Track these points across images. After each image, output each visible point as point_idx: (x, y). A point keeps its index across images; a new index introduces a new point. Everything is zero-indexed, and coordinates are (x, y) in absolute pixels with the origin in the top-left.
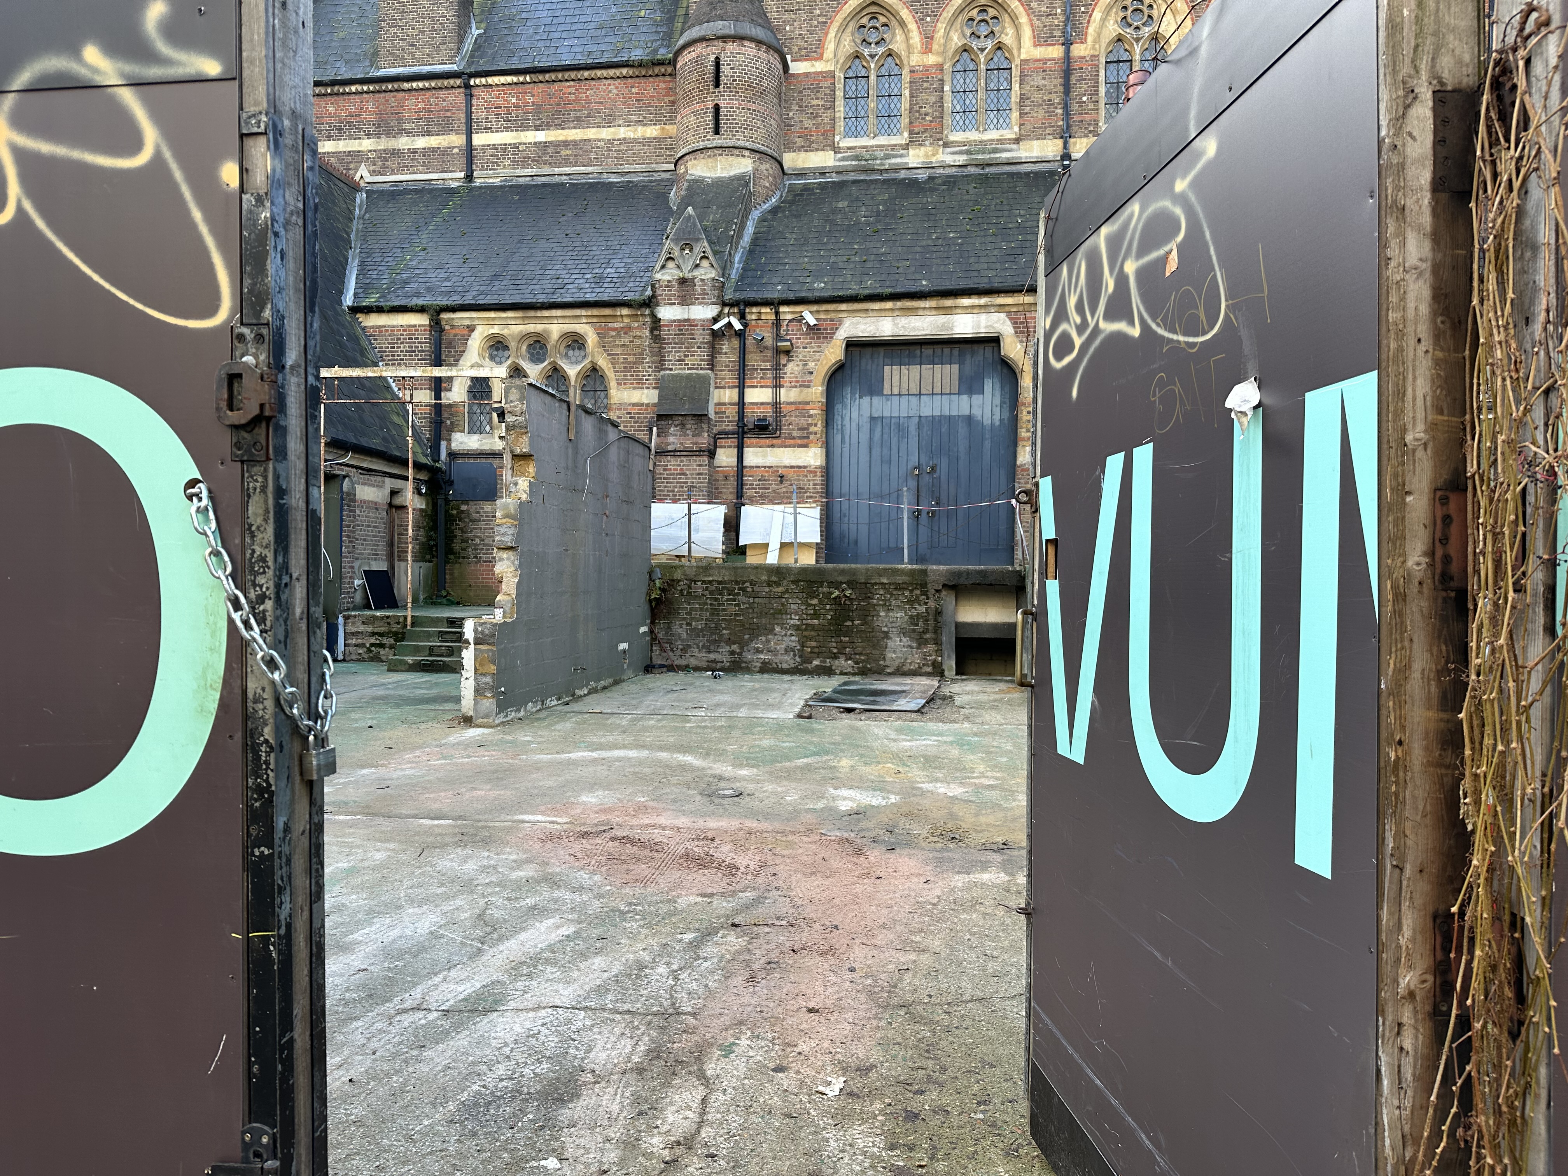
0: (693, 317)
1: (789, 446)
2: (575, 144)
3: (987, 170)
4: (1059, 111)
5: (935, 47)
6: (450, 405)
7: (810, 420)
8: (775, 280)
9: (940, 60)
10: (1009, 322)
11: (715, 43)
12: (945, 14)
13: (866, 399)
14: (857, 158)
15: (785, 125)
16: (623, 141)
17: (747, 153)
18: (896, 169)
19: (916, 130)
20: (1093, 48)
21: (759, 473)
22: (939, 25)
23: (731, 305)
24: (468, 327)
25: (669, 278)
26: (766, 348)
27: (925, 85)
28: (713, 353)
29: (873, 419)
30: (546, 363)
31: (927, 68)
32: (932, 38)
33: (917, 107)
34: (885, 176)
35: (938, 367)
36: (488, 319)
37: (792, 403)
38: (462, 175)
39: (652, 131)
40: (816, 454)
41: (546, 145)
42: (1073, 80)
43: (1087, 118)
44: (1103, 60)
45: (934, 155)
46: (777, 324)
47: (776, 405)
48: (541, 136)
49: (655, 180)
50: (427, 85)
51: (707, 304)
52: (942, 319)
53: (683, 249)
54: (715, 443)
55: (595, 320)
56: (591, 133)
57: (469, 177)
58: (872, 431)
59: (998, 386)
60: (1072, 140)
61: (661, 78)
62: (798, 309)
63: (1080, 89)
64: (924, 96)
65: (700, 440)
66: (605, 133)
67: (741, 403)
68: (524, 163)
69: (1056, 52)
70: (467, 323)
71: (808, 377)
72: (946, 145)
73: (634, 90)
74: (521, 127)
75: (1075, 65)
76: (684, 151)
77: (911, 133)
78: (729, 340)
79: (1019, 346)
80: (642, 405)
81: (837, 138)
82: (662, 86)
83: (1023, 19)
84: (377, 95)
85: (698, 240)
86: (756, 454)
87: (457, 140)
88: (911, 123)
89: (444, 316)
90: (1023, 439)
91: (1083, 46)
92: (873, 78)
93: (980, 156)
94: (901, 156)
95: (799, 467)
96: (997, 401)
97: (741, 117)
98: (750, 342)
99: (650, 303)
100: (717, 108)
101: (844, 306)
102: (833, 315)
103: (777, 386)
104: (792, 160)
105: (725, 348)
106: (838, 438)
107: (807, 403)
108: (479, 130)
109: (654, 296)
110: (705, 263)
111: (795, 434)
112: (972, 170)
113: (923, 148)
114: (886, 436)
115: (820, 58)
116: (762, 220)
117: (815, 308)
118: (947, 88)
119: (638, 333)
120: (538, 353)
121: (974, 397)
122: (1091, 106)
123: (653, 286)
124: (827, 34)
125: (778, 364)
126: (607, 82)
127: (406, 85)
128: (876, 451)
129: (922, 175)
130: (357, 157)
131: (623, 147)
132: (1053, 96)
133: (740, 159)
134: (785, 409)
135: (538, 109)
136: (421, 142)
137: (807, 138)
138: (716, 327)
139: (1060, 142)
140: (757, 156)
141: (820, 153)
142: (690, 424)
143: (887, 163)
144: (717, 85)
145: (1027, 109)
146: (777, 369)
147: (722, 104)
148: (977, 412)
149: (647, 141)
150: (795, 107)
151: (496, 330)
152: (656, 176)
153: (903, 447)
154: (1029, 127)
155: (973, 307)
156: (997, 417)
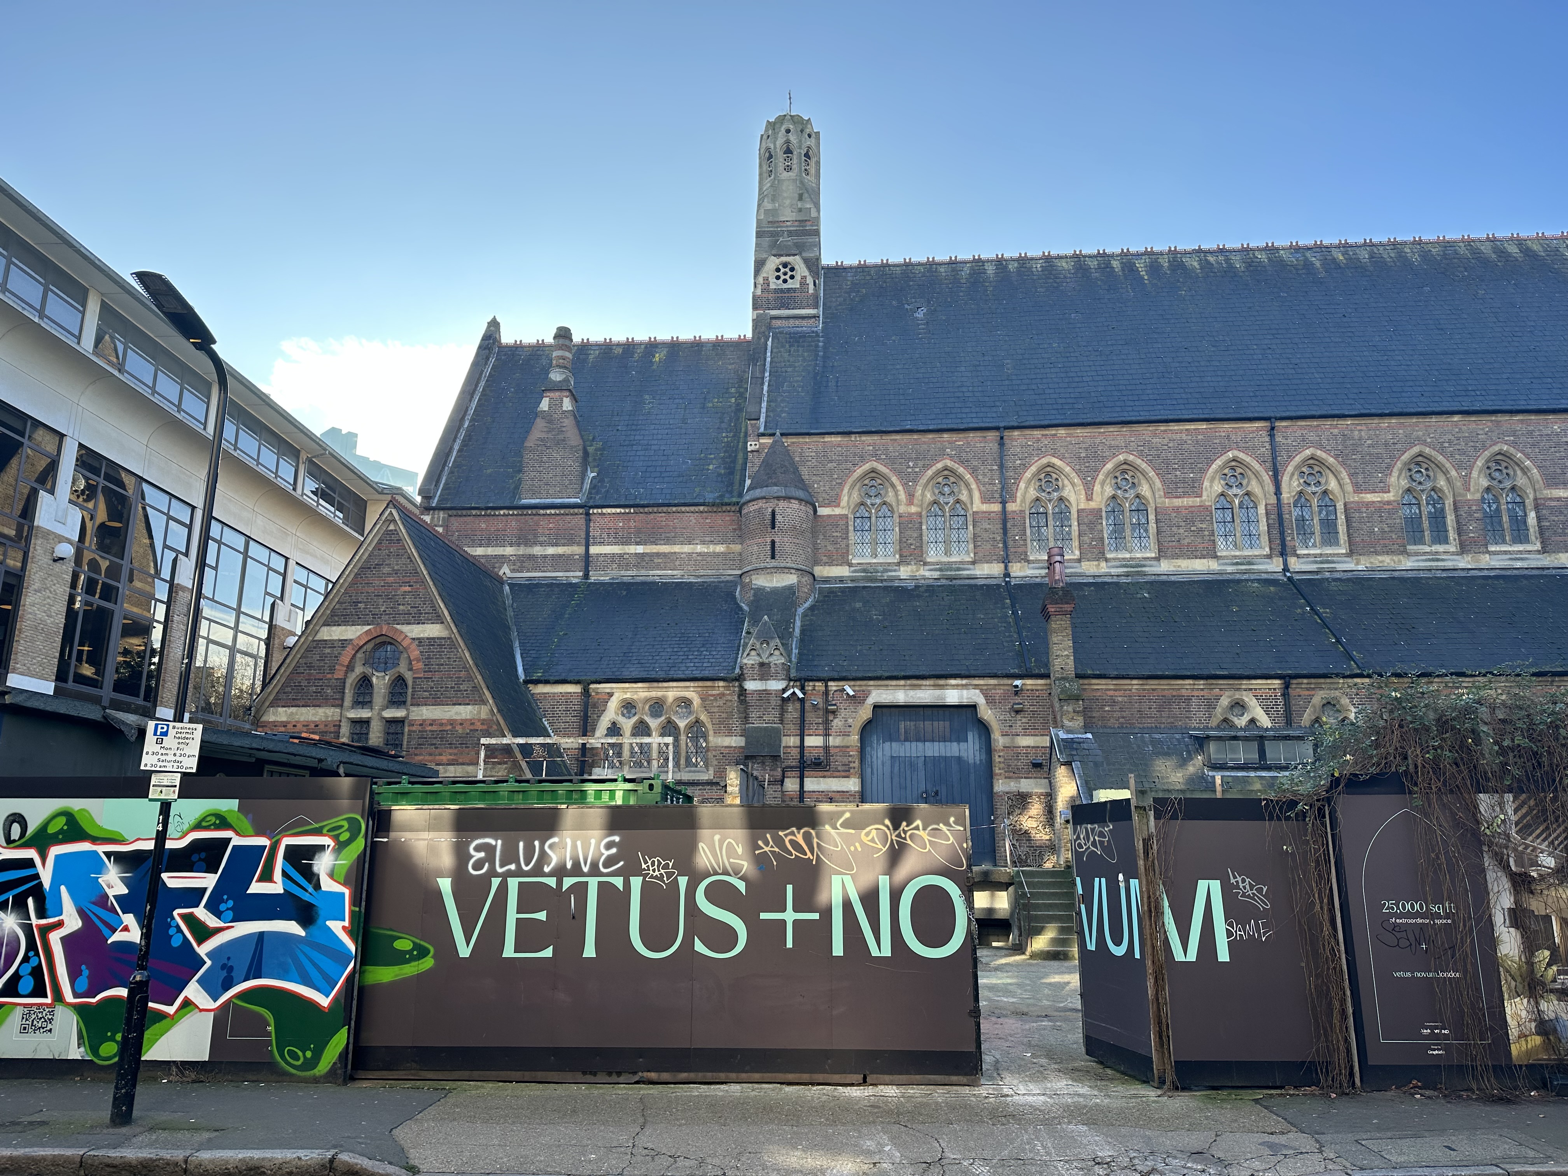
0: (769, 688)
1: (836, 777)
2: (665, 555)
3: (954, 581)
4: (1001, 545)
5: (915, 501)
6: (592, 749)
7: (850, 759)
8: (823, 663)
9: (919, 510)
10: (982, 696)
11: (772, 500)
12: (921, 481)
13: (888, 744)
14: (864, 571)
15: (816, 549)
16: (699, 554)
17: (793, 571)
18: (892, 579)
19: (905, 554)
20: (1021, 505)
21: (815, 796)
22: (918, 487)
23: (795, 681)
24: (608, 693)
25: (753, 662)
26: (819, 709)
27: (910, 525)
28: (783, 711)
29: (892, 757)
30: (663, 718)
31: (910, 514)
32: (913, 495)
33: (904, 540)
34: (885, 584)
35: (936, 723)
36: (623, 688)
37: (837, 747)
38: (581, 574)
39: (720, 548)
40: (855, 783)
41: (643, 555)
42: (1009, 525)
43: (1020, 550)
44: (1027, 513)
45: (917, 571)
46: (826, 693)
47: (826, 748)
48: (640, 549)
49: (723, 582)
50: (558, 512)
51: (779, 680)
52: (938, 692)
53: (762, 644)
54: (783, 774)
55: (699, 689)
56: (677, 548)
57: (586, 576)
58: (892, 766)
59: (977, 736)
60: (1010, 564)
61: (727, 514)
62: (841, 683)
63: (1013, 531)
64: (909, 533)
65: (775, 773)
66: (687, 549)
67: (802, 746)
68: (627, 567)
69: (996, 507)
70: (608, 691)
71: (848, 729)
72: (925, 564)
73: (707, 521)
74: (626, 542)
75: (1009, 516)
76: (749, 568)
77: (901, 556)
78: (793, 703)
79: (990, 712)
80: (731, 747)
81: (850, 557)
82: (728, 518)
83: (974, 486)
84: (519, 517)
85: (773, 638)
86: (812, 782)
87: (579, 550)
88: (900, 550)
89: (592, 686)
90: (997, 775)
91: (1014, 504)
92: (873, 519)
93: (949, 573)
94: (895, 571)
95: (843, 792)
96: (977, 747)
97: (788, 547)
98: (807, 705)
99: (740, 678)
100: (773, 543)
101: (871, 683)
102: (864, 688)
103: (827, 735)
104: (821, 571)
105: (790, 709)
106: (869, 770)
107: (848, 747)
108: (594, 544)
109: (742, 674)
110: (777, 653)
111: (840, 768)
112: (944, 582)
113: (910, 567)
114: (902, 770)
115: (838, 506)
116: (805, 615)
117: (852, 683)
118: (924, 527)
119: (729, 698)
120: (656, 711)
121: (961, 744)
122: (1022, 542)
123: (741, 668)
124: (842, 490)
125: (827, 720)
126: (688, 515)
127: (542, 512)
128: (896, 780)
129: (911, 585)
130: (502, 559)
131: (699, 558)
132: (996, 536)
133: (788, 575)
134: (832, 751)
135: (638, 531)
136: (551, 551)
137: (829, 557)
138: (785, 695)
139: (1002, 565)
140: (800, 572)
141: (839, 567)
142: (768, 762)
143: (885, 576)
144: (773, 527)
145: (979, 543)
146: (827, 724)
147: (777, 540)
148: (964, 754)
149: (716, 555)
150: (821, 537)
151: (628, 695)
152: (723, 578)
153: (915, 777)
154: (980, 554)
155: (957, 685)
156: (977, 758)
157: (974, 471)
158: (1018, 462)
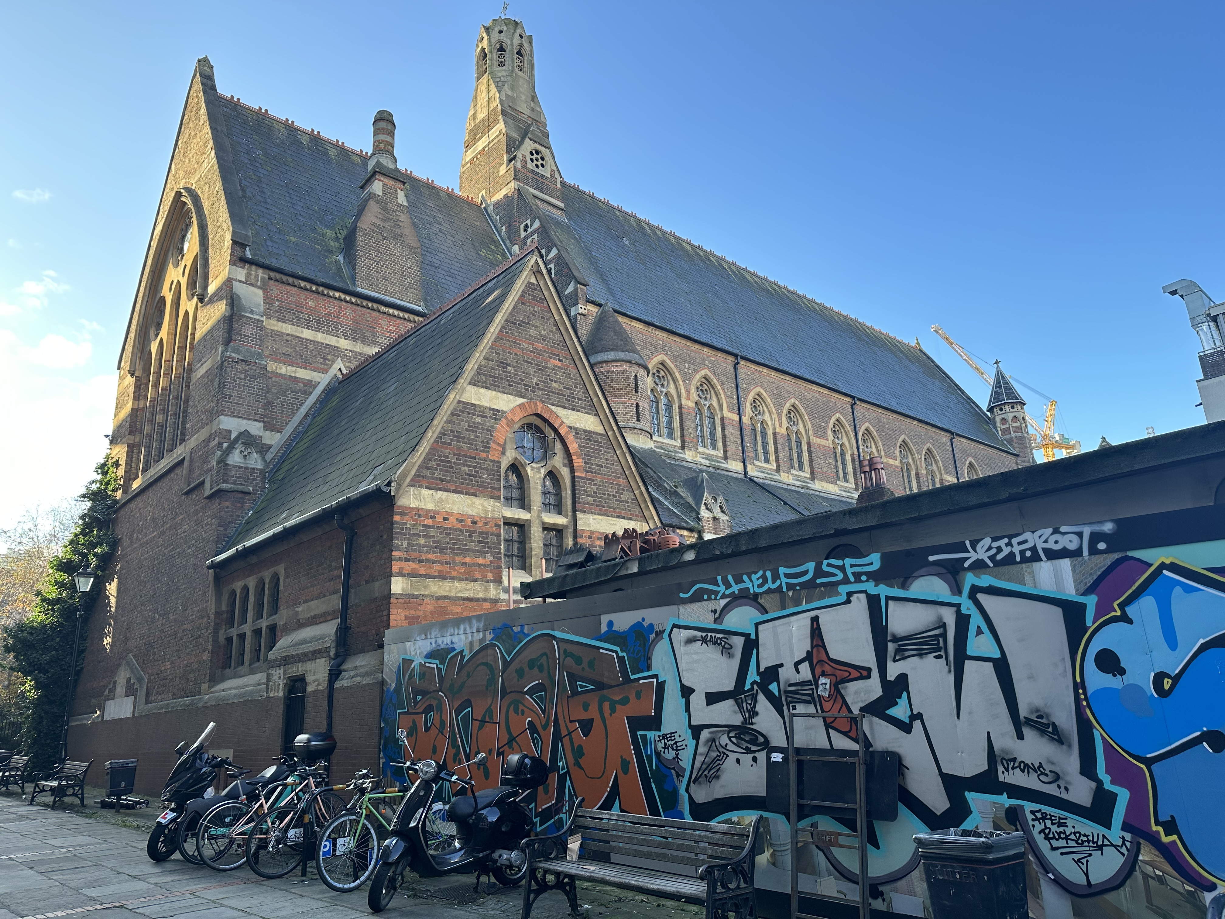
3: (717, 471)
4: (741, 449)
5: (691, 398)
11: (634, 366)
14: (665, 449)
18: (681, 460)
19: (688, 441)
20: (748, 420)
25: (708, 516)
27: (689, 417)
31: (689, 408)
34: (677, 463)
42: (744, 433)
43: (750, 455)
45: (695, 457)
50: (401, 315)
53: (712, 499)
60: (747, 465)
63: (746, 439)
64: (689, 423)
69: (736, 417)
72: (698, 452)
75: (743, 427)
77: (682, 441)
83: (723, 396)
91: (744, 418)
92: (661, 404)
93: (714, 463)
97: (646, 413)
99: (701, 530)
100: (637, 404)
109: (702, 526)
110: (721, 510)
113: (689, 451)
122: (751, 449)
123: (699, 520)
127: (383, 309)
129: (696, 468)
132: (737, 440)
133: (646, 439)
139: (742, 464)
143: (678, 456)
144: (637, 392)
145: (728, 443)
147: (640, 404)
154: (727, 452)
157: (722, 384)
158: (745, 386)
